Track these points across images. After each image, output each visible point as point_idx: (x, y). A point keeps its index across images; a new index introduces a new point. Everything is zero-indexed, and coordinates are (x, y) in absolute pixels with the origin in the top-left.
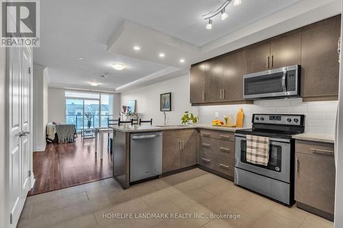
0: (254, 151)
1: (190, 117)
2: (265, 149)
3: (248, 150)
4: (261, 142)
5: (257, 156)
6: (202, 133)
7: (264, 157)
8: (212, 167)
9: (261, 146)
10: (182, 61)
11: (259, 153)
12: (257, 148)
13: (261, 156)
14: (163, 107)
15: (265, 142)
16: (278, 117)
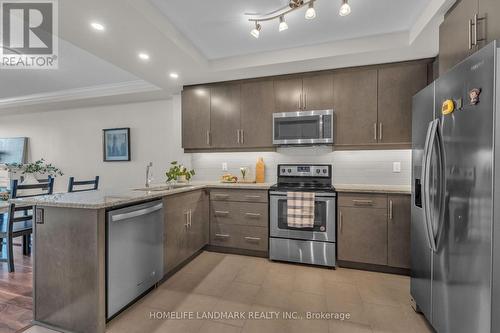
0: (298, 212)
1: (181, 171)
2: (311, 208)
3: (290, 211)
4: (306, 199)
5: (302, 217)
6: (214, 195)
7: (310, 217)
8: (231, 244)
9: (307, 204)
10: (174, 76)
11: (304, 213)
12: (302, 207)
13: (306, 217)
14: (109, 154)
15: (311, 199)
16: (306, 167)
